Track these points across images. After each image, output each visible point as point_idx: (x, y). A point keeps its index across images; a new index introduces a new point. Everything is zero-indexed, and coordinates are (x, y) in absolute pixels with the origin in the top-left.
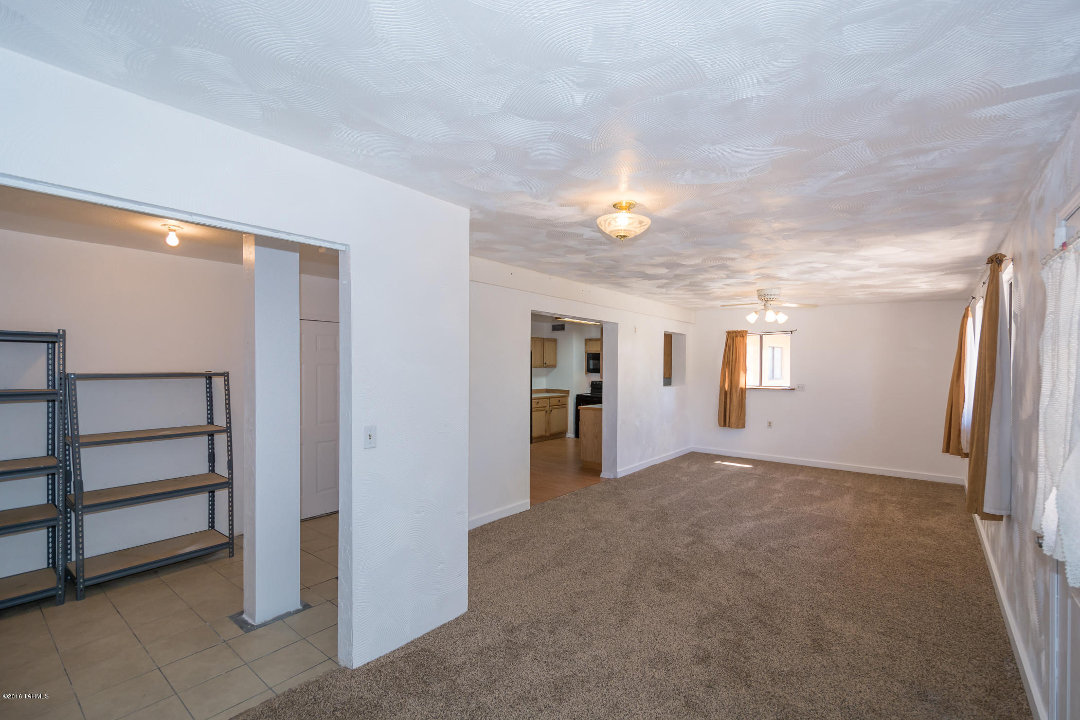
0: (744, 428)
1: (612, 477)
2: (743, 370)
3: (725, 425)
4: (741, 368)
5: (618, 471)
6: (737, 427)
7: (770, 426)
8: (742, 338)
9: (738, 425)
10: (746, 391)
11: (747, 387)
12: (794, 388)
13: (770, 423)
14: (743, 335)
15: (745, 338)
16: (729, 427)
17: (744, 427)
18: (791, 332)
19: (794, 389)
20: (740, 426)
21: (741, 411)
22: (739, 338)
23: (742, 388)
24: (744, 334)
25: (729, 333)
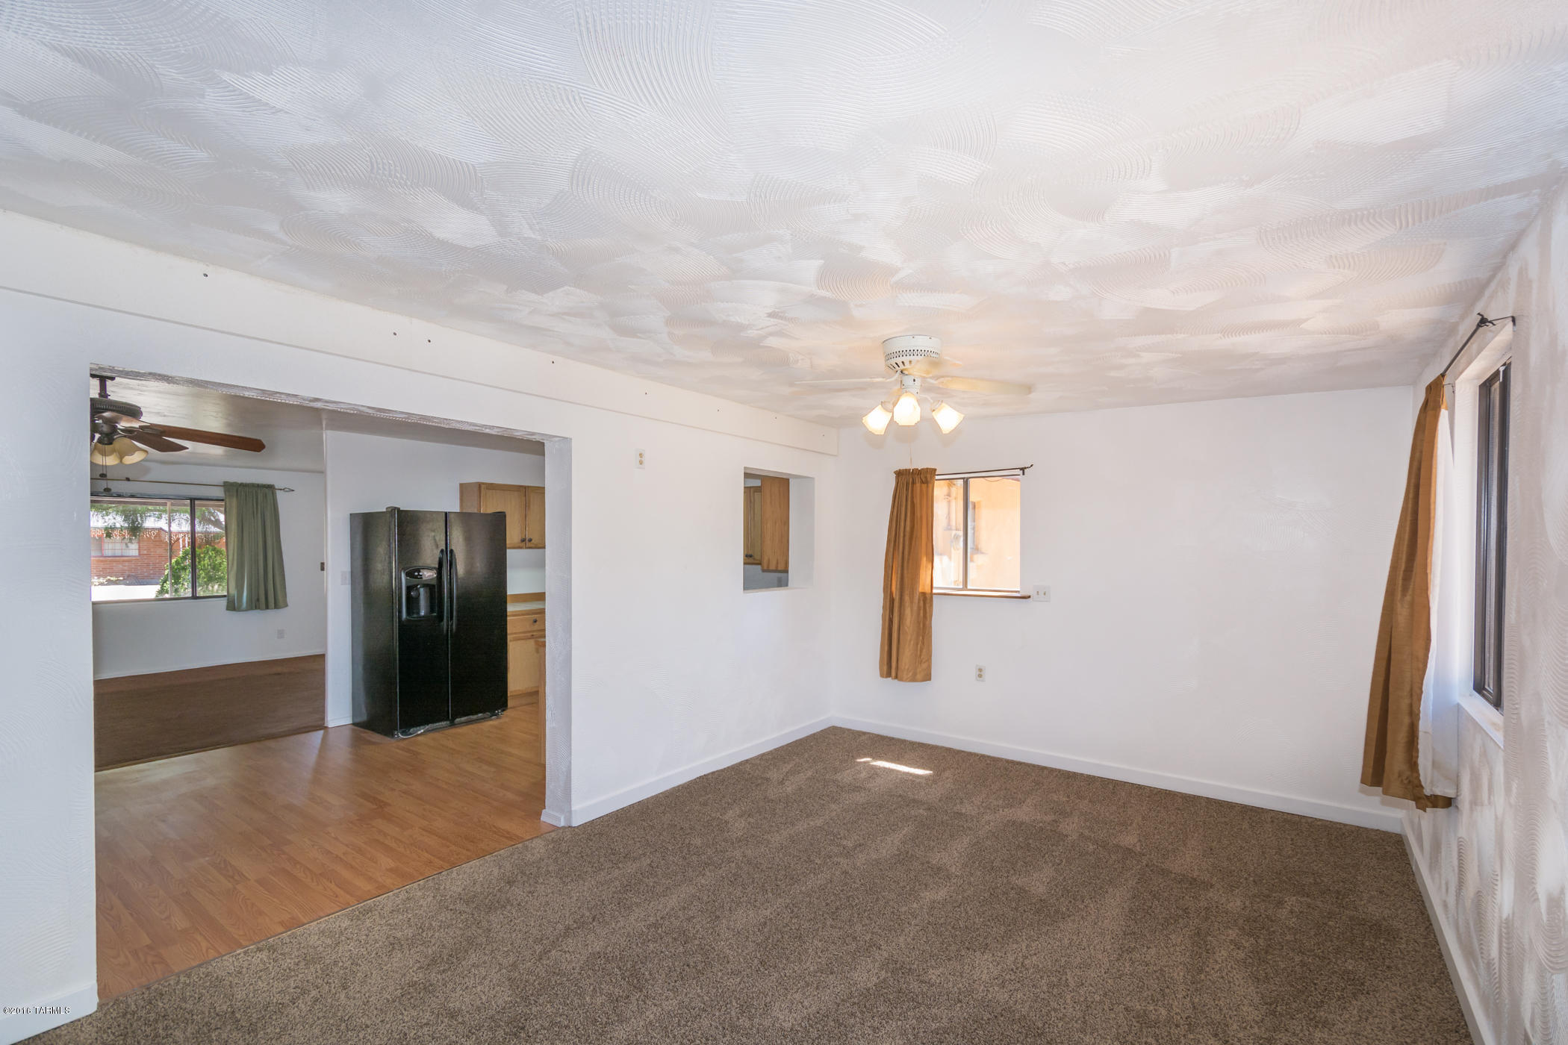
0: (930, 679)
1: (562, 824)
2: (927, 555)
3: (889, 675)
4: (924, 550)
5: (573, 809)
6: (914, 679)
7: (980, 676)
8: (924, 486)
9: (915, 674)
10: (932, 598)
11: (934, 591)
12: (1029, 594)
13: (980, 670)
14: (926, 477)
15: (930, 485)
16: (896, 677)
17: (927, 677)
18: (1023, 469)
19: (1029, 597)
20: (919, 676)
21: (923, 643)
22: (918, 485)
23: (924, 594)
24: (929, 476)
25: (899, 474)
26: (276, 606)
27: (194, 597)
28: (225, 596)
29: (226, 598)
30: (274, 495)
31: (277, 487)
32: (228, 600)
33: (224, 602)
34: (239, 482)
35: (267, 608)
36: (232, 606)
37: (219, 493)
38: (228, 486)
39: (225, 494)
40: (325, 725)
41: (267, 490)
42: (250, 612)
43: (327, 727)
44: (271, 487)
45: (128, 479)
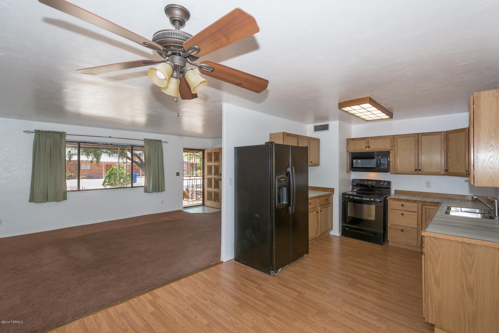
26: (162, 191)
27: (132, 187)
28: (143, 186)
29: (144, 187)
30: (161, 144)
31: (162, 141)
32: (145, 188)
33: (143, 189)
34: (150, 139)
35: (159, 191)
36: (146, 191)
37: (142, 143)
38: (146, 140)
39: (145, 144)
40: (221, 260)
41: (159, 142)
42: (153, 193)
43: (222, 262)
44: (160, 141)
45: (110, 137)
